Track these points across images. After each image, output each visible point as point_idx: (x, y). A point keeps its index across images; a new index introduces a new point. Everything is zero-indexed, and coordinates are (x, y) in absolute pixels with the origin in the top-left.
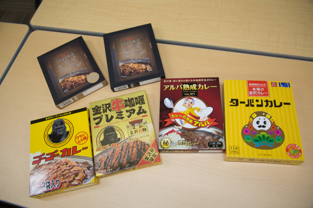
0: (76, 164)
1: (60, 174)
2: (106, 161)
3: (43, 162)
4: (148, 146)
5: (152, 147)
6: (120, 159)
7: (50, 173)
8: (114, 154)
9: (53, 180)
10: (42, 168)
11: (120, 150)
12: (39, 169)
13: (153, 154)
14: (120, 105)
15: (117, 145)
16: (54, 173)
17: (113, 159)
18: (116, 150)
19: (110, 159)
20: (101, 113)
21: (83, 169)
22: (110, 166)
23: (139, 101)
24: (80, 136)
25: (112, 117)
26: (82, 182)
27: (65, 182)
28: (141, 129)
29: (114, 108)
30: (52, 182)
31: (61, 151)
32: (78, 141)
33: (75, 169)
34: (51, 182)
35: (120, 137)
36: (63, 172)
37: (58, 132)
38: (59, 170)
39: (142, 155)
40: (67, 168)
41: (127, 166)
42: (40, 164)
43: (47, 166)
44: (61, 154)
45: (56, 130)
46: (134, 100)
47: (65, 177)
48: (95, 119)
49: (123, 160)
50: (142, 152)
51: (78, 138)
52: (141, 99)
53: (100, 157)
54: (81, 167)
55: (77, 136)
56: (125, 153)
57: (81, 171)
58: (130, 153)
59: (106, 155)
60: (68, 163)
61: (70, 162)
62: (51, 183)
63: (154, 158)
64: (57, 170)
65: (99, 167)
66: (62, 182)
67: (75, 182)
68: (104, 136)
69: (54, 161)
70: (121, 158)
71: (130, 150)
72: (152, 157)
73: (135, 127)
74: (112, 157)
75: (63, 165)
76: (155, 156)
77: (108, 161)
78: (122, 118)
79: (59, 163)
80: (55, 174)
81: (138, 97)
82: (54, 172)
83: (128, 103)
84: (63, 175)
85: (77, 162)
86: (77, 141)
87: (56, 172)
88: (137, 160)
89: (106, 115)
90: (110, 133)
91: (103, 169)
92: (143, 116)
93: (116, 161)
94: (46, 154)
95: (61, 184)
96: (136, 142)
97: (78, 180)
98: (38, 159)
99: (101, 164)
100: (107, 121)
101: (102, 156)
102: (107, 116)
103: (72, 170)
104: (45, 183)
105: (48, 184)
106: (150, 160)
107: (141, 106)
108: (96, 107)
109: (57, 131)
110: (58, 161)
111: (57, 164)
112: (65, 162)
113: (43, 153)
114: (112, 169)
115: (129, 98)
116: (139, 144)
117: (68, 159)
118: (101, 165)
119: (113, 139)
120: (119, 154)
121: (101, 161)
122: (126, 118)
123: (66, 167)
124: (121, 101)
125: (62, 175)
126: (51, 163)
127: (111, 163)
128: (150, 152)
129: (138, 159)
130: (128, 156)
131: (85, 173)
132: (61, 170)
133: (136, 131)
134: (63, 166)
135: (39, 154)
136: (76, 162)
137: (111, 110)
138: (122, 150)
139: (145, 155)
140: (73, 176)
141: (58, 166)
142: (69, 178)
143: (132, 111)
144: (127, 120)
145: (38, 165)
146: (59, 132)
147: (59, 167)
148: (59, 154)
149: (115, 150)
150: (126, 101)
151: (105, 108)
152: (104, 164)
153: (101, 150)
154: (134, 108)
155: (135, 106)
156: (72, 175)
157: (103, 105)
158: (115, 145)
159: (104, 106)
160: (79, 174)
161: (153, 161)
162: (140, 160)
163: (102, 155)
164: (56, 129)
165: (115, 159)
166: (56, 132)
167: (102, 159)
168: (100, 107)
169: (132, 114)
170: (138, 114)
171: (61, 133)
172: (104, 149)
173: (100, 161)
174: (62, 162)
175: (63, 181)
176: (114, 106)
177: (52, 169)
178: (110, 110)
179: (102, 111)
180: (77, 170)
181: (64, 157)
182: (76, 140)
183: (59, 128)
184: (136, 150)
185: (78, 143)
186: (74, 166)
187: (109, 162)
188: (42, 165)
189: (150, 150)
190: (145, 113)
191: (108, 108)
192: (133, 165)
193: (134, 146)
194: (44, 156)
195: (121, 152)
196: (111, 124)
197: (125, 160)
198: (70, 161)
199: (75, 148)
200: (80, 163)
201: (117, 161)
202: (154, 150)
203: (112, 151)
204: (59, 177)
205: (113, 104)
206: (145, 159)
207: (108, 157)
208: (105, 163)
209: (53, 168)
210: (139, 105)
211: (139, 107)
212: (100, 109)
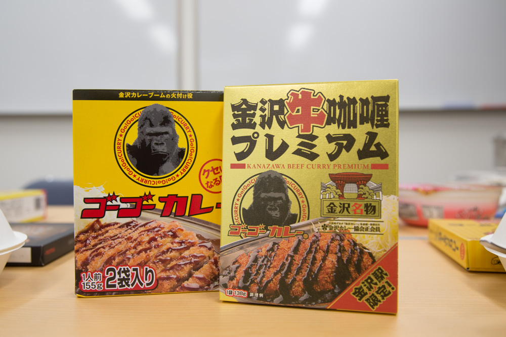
0: (196, 240)
1: (156, 257)
2: (249, 268)
3: (110, 217)
4: (371, 260)
5: (381, 267)
6: (287, 274)
7: (130, 249)
8: (273, 254)
9: (138, 268)
10: (107, 232)
11: (292, 249)
12: (100, 232)
13: (380, 285)
14: (313, 114)
15: (286, 233)
16: (140, 252)
17: (269, 267)
18: (281, 246)
19: (261, 266)
20: (253, 126)
21: (214, 255)
22: (257, 283)
23: (373, 112)
24: (213, 170)
25: (284, 147)
26: (209, 285)
27: (168, 278)
28: (360, 205)
29: (293, 120)
30: (135, 272)
31: (161, 199)
32: (208, 182)
33: (194, 251)
34: (131, 270)
35: (298, 212)
36: (164, 253)
37: (153, 144)
38: (155, 247)
39: (348, 280)
40: (175, 245)
41: (302, 299)
42: (103, 221)
43: (123, 230)
44: (160, 206)
45: (149, 138)
46: (358, 105)
47: (169, 266)
48: (235, 140)
49: (294, 280)
50: (349, 272)
51: (206, 173)
52: (379, 106)
53: (237, 253)
54: (210, 249)
55: (206, 168)
56: (305, 260)
57: (208, 258)
58: (318, 264)
59: (252, 251)
60: (177, 233)
61: (184, 232)
62: (133, 274)
63: (380, 298)
64: (148, 246)
65: (232, 279)
66: (159, 275)
67: (191, 283)
68: (254, 198)
69: (140, 222)
70: (289, 270)
71: (319, 256)
72: (375, 294)
73: (345, 195)
74: (267, 261)
75: (165, 236)
76: (386, 295)
77: (254, 271)
78: (313, 156)
79: (154, 228)
80: (143, 254)
81: (370, 99)
82: (140, 248)
83: (338, 111)
84: (164, 262)
85: (199, 237)
86: (204, 181)
87: (145, 250)
88: (333, 290)
89: (267, 135)
90: (272, 194)
91: (239, 288)
92: (374, 167)
93: (275, 274)
94: (121, 198)
95: (157, 280)
96: (338, 238)
97: (199, 278)
98: (97, 206)
99: (235, 272)
100: (267, 156)
101: (241, 252)
102: (270, 138)
103: (186, 253)
104: (117, 271)
105: (123, 275)
106: (367, 300)
107: (375, 130)
108: (242, 105)
109: (151, 140)
110: (153, 225)
111: (148, 231)
112: (170, 231)
113: (111, 194)
114: (261, 295)
115: (341, 97)
116: (346, 248)
117: (179, 223)
118: (235, 276)
119: (276, 212)
120: (287, 260)
121: (237, 265)
122: (323, 159)
123: (172, 243)
124: (318, 102)
125: (160, 260)
126: (132, 224)
127: (262, 279)
128: (373, 277)
129: (335, 287)
130: (311, 270)
131: (217, 266)
132: (158, 246)
133: (346, 206)
134: (164, 239)
135: (100, 193)
136: (197, 236)
137: (285, 122)
138: (296, 250)
139: (357, 285)
140: (187, 268)
141: (152, 235)
142: (177, 270)
143: (345, 143)
144: (324, 166)
145: (98, 222)
146: (157, 144)
147: (154, 239)
148: (155, 205)
149: (277, 244)
150: (332, 103)
151: (266, 112)
152: (243, 275)
153: (242, 235)
154: (352, 134)
155: (355, 127)
156: (185, 264)
157: (263, 102)
158: (280, 230)
159: (266, 106)
160: (204, 267)
161: (376, 307)
162: (340, 293)
163: (241, 248)
164: (150, 134)
165: (273, 271)
166: (148, 144)
167: (241, 261)
168: (254, 107)
169: (344, 150)
170: (362, 154)
171: (162, 149)
172: (249, 234)
173: (234, 263)
174: (164, 228)
175: (163, 275)
176: (294, 114)
177: (135, 240)
178: (282, 124)
179: (257, 120)
180: (198, 255)
181: (168, 216)
182: (203, 177)
183: (157, 134)
184: (335, 260)
185: (206, 186)
186: (193, 245)
187: (258, 273)
188: (109, 225)
189: (375, 274)
190: (382, 158)
191: (277, 114)
192: (320, 301)
193: (331, 248)
194: (114, 203)
195: (292, 254)
196: (278, 166)
197: (300, 280)
198: (182, 230)
199: (197, 198)
200: (208, 240)
201: (279, 276)
202: (385, 276)
203: (270, 245)
204: (154, 263)
205: (292, 106)
206: (354, 294)
207: (256, 260)
208: (247, 274)
209: (139, 240)
210: (367, 127)
211: (368, 133)
212: (252, 112)
